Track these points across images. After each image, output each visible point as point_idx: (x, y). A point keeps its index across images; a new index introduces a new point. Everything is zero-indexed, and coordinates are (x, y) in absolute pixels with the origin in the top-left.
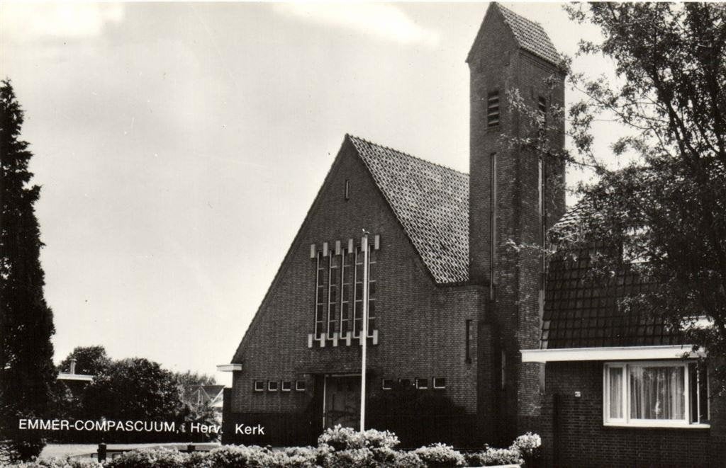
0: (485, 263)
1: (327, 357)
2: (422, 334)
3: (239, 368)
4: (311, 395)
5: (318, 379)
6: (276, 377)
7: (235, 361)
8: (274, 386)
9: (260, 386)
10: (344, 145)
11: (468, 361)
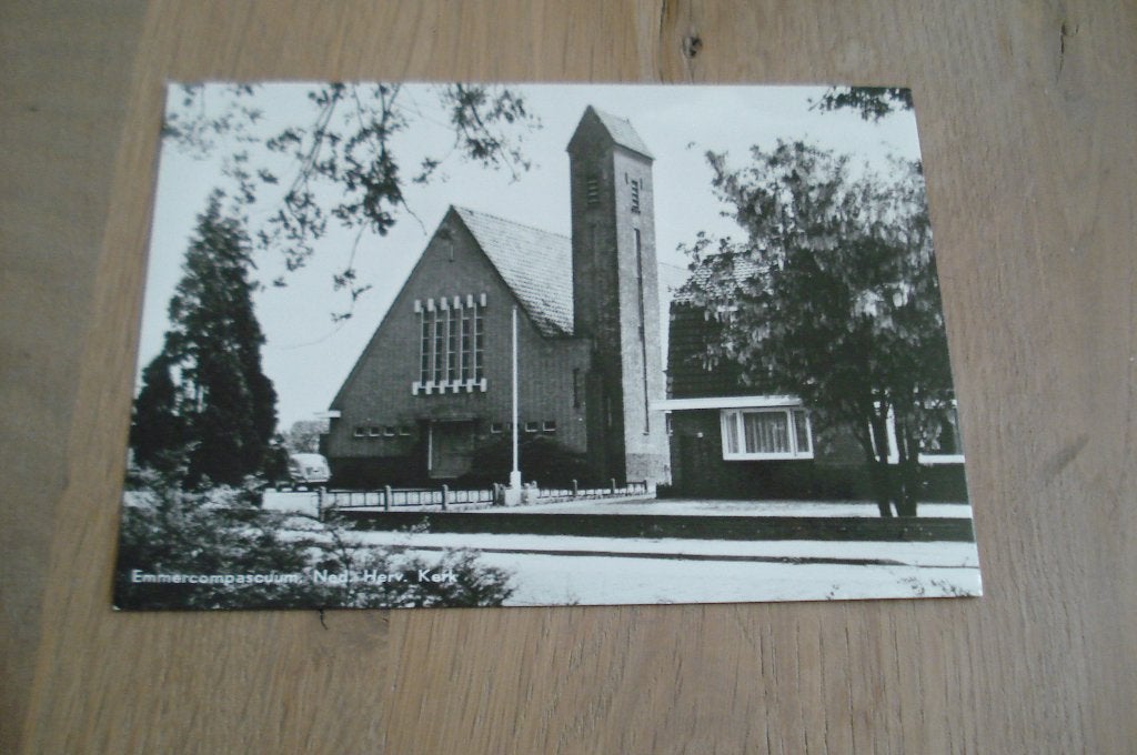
0: (588, 319)
1: (433, 403)
2: (531, 383)
3: (336, 414)
4: (416, 439)
5: (423, 425)
6: (378, 422)
7: (333, 407)
8: (375, 430)
9: (360, 430)
10: (448, 214)
11: (577, 405)
